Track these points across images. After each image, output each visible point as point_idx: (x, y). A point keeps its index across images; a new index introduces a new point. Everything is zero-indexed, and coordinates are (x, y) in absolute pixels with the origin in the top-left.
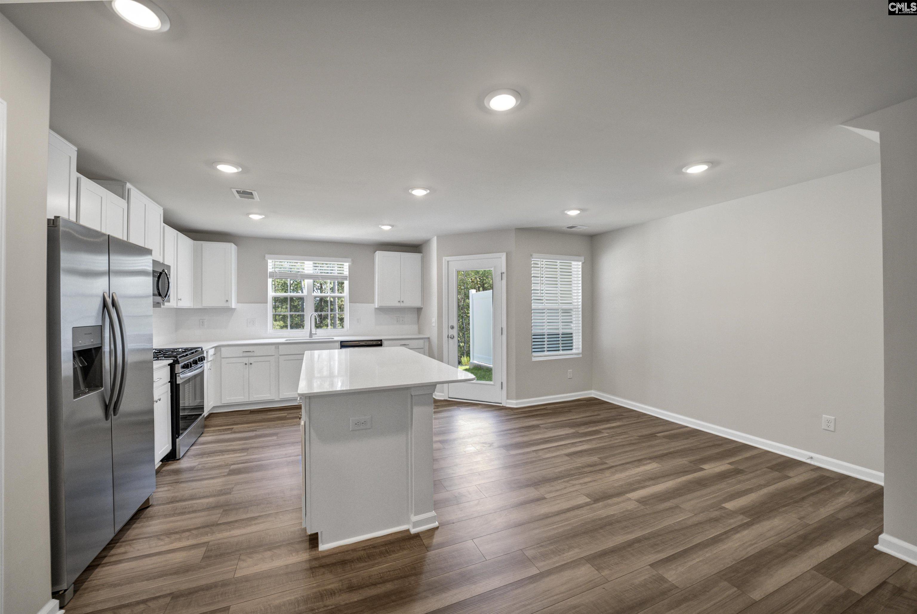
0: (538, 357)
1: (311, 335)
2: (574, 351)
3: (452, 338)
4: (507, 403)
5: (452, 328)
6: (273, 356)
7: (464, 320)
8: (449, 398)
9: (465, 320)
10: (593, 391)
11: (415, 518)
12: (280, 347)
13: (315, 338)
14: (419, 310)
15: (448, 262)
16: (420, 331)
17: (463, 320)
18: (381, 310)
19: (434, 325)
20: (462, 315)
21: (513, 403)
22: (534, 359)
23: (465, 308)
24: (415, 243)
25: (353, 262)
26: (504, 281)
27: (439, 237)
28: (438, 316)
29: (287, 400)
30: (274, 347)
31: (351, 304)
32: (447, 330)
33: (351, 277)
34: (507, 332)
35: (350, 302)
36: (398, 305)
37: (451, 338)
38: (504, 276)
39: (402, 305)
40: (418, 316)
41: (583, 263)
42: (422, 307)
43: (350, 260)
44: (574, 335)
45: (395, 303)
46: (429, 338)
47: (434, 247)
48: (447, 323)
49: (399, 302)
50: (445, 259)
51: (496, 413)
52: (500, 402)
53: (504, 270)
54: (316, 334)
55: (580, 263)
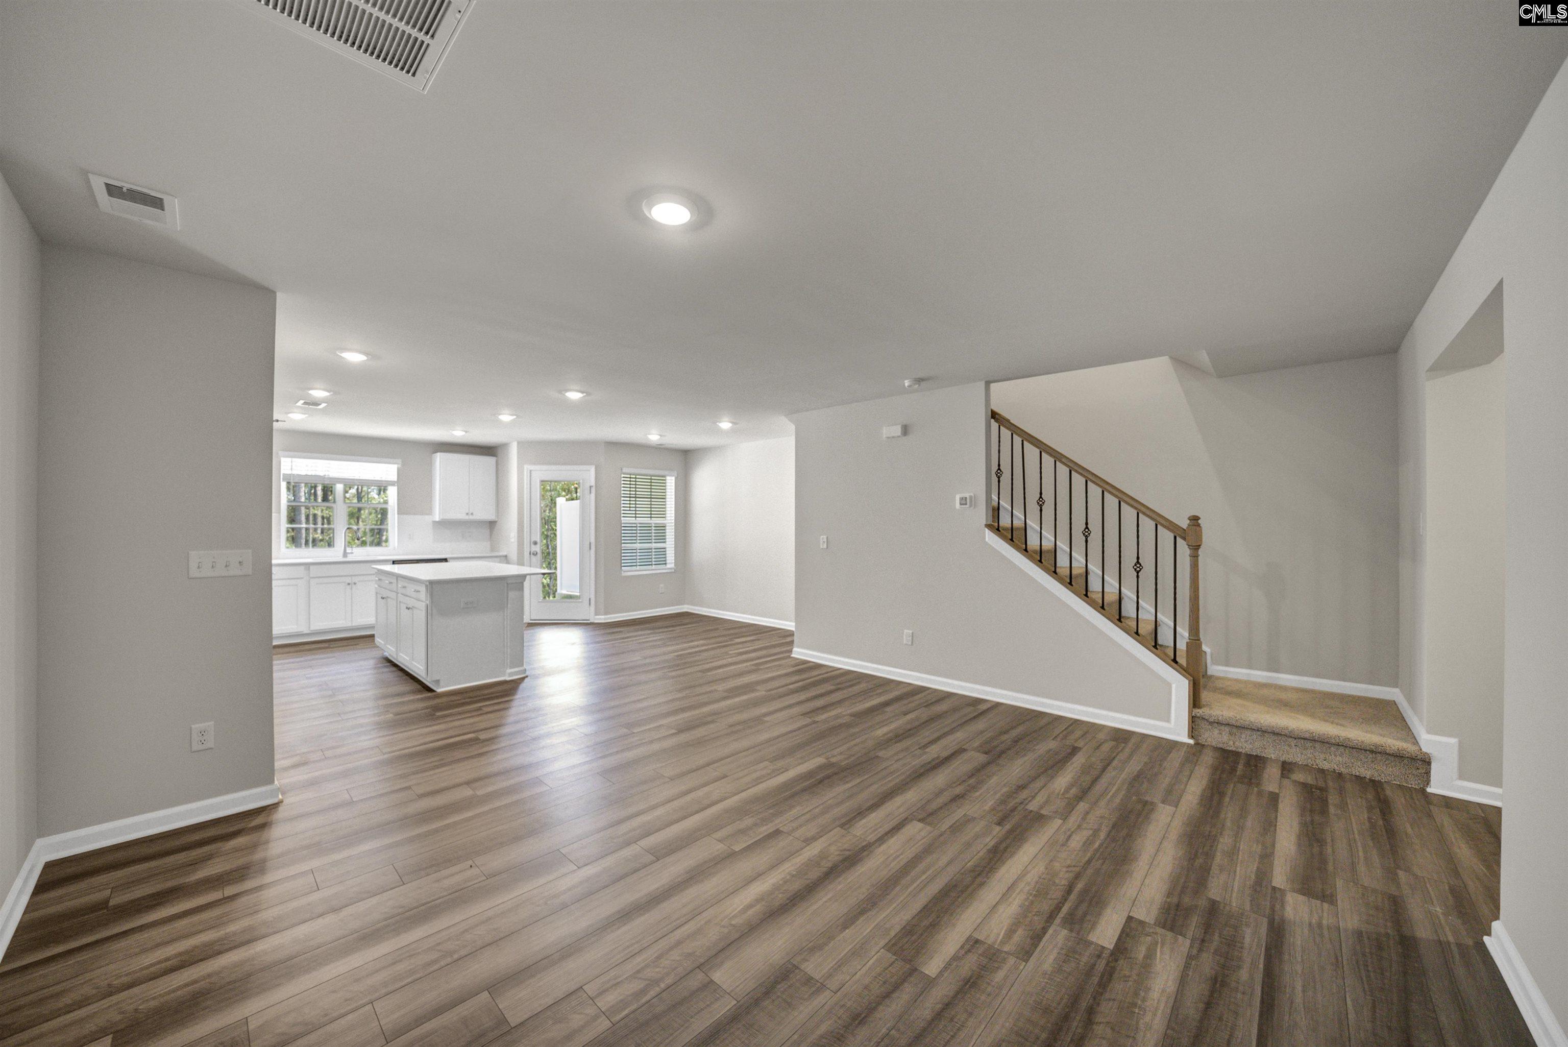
0: (628, 572)
1: (345, 554)
2: (668, 566)
3: (535, 554)
4: (595, 619)
5: (535, 543)
6: (302, 578)
7: (549, 540)
8: (531, 620)
9: (551, 540)
10: (686, 606)
11: (509, 671)
12: (312, 567)
13: (350, 558)
14: (492, 524)
15: (531, 471)
16: (492, 550)
17: (547, 542)
18: (445, 525)
19: (513, 540)
20: (546, 533)
21: (601, 619)
22: (624, 574)
23: (551, 522)
24: (489, 445)
25: (404, 464)
26: (593, 495)
27: (518, 443)
28: (518, 531)
29: (320, 633)
30: (302, 568)
31: (402, 516)
32: (529, 545)
33: (401, 482)
34: (596, 547)
35: (398, 514)
36: (467, 517)
37: (533, 554)
38: (593, 490)
39: (471, 517)
40: (490, 532)
41: (676, 479)
42: (497, 520)
43: (400, 461)
44: (667, 549)
45: (461, 516)
46: (506, 556)
47: (514, 452)
48: (529, 537)
49: (467, 514)
50: (527, 467)
51: (584, 627)
52: (588, 619)
53: (593, 483)
54: (352, 553)
55: (673, 478)
